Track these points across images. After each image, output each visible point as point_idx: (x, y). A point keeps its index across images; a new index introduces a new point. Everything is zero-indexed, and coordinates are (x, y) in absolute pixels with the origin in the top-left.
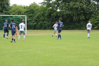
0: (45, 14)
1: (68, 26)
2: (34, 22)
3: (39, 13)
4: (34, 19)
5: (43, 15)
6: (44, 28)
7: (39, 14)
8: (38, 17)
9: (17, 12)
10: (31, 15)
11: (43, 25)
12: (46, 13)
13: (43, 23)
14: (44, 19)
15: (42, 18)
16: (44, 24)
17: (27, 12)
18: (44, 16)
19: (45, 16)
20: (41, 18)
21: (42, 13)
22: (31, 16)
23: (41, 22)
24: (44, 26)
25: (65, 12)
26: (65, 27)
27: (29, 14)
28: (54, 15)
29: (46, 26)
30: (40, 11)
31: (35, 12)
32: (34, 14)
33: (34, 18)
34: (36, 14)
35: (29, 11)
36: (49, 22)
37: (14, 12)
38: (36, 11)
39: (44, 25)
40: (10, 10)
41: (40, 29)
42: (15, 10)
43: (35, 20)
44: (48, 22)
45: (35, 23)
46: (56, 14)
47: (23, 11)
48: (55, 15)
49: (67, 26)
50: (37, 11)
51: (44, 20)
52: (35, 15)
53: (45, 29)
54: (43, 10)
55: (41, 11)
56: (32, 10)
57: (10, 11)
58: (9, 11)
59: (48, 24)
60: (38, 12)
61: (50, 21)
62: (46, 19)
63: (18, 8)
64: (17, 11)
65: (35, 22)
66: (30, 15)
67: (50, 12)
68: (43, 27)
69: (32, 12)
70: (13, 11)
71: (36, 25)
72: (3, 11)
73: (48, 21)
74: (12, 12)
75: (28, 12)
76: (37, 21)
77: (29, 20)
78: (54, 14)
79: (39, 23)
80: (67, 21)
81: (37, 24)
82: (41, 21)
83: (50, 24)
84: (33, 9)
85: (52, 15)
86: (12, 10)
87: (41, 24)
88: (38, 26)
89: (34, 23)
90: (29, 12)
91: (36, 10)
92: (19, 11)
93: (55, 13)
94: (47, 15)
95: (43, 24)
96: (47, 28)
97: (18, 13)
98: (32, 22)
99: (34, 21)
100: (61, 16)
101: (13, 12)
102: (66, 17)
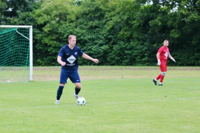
0: (134, 22)
1: (196, 54)
2: (101, 45)
3: (116, 19)
4: (103, 35)
5: (127, 23)
6: (130, 61)
7: (115, 21)
8: (112, 28)
9: (56, 16)
10: (96, 22)
11: (126, 52)
12: (134, 19)
13: (128, 48)
14: (131, 35)
15: (126, 33)
16: (130, 49)
17: (85, 16)
18: (131, 26)
19: (134, 27)
20: (121, 33)
21: (125, 18)
22: (96, 27)
23: (122, 43)
24: (130, 54)
25: (187, 16)
26: (189, 58)
27: (90, 20)
28: (156, 25)
29: (136, 56)
30: (118, 13)
31: (106, 16)
32: (104, 21)
33: (103, 32)
34: (108, 21)
35: (90, 12)
36: (143, 44)
37: (48, 14)
38: (109, 11)
39: (130, 52)
40: (36, 9)
41: (119, 63)
42: (52, 11)
43: (105, 37)
44: (141, 45)
45: (105, 47)
46: (161, 20)
47: (73, 12)
48: (160, 24)
49: (194, 55)
50: (113, 13)
51: (129, 39)
52: (105, 24)
53: (131, 65)
54: (128, 10)
55: (122, 13)
56: (98, 10)
57: (38, 11)
58: (34, 13)
59: (142, 49)
60: (114, 15)
61: (146, 41)
62: (135, 35)
63: (60, 5)
64: (55, 12)
65: (106, 44)
66: (90, 23)
67: (146, 14)
68: (126, 58)
69: (97, 15)
70: (44, 13)
71: (108, 53)
72: (18, 11)
73: (141, 42)
74: (42, 14)
75: (87, 14)
76: (110, 40)
77: (89, 37)
78: (156, 20)
79: (115, 47)
80: (193, 42)
81: (111, 48)
82: (120, 40)
83: (145, 48)
84: (102, 7)
85: (151, 23)
86: (43, 9)
87: (121, 49)
88: (112, 55)
89: (102, 47)
90: (88, 16)
91: (108, 9)
92: (60, 11)
93: (158, 18)
94: (138, 24)
95: (127, 50)
96: (137, 59)
97: (58, 19)
98: (96, 44)
99: (101, 42)
100: (177, 27)
101: (45, 16)
102: (189, 30)
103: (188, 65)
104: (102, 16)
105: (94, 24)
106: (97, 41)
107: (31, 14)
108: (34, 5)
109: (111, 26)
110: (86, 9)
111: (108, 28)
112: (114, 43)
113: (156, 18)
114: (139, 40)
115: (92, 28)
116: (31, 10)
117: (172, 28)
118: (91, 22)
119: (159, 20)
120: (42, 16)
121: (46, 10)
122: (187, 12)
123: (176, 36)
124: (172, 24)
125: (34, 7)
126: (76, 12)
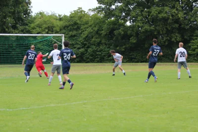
0: (102, 32)
2: (79, 48)
3: (89, 30)
4: (80, 41)
5: (97, 32)
6: (100, 59)
8: (87, 37)
9: (46, 28)
10: (74, 33)
11: (97, 53)
12: (103, 30)
13: (98, 50)
14: (101, 41)
15: (97, 40)
16: (100, 51)
17: (66, 28)
18: (100, 35)
19: (102, 35)
20: (93, 39)
21: (96, 29)
22: (74, 36)
23: (94, 47)
24: (100, 55)
25: (142, 27)
26: (142, 57)
27: (70, 31)
28: (120, 34)
29: (104, 56)
30: (91, 26)
31: (82, 28)
32: (80, 32)
33: (80, 39)
34: (84, 31)
35: (70, 25)
36: (109, 47)
37: (39, 27)
38: (83, 25)
39: (100, 53)
40: (30, 23)
41: (92, 61)
42: (42, 25)
43: (81, 43)
44: (108, 48)
45: (82, 50)
47: (58, 26)
48: (123, 33)
50: (86, 26)
51: (99, 44)
52: (81, 33)
53: (101, 62)
54: (97, 24)
55: (93, 26)
56: (76, 24)
57: (32, 25)
58: (29, 27)
60: (88, 27)
61: (111, 45)
62: (103, 41)
63: (48, 21)
64: (45, 26)
65: (82, 48)
67: (111, 26)
68: (97, 57)
69: (75, 27)
71: (84, 54)
72: (18, 25)
73: (108, 46)
74: (36, 27)
75: (68, 27)
76: (86, 44)
78: (120, 30)
79: (90, 50)
80: (146, 46)
81: (87, 50)
82: (93, 44)
84: (78, 22)
85: (116, 32)
86: (36, 24)
87: (93, 51)
88: (87, 55)
89: (80, 50)
90: (69, 28)
91: (83, 23)
92: (49, 25)
93: (121, 29)
94: (105, 33)
95: (98, 52)
96: (106, 58)
97: (47, 30)
98: (75, 48)
99: (79, 46)
100: (134, 35)
101: (38, 29)
102: (143, 37)
103: (142, 62)
104: (78, 28)
105: (73, 34)
106: (76, 46)
107: (27, 27)
108: (28, 21)
109: (86, 35)
110: (67, 24)
111: (84, 36)
112: (88, 47)
113: (120, 29)
114: (106, 44)
115: (72, 36)
116: (27, 25)
117: (131, 36)
118: (71, 32)
119: (122, 30)
120: (35, 28)
121: (38, 24)
122: (142, 25)
123: (135, 41)
124: (131, 33)
125: (29, 22)
126: (60, 26)
